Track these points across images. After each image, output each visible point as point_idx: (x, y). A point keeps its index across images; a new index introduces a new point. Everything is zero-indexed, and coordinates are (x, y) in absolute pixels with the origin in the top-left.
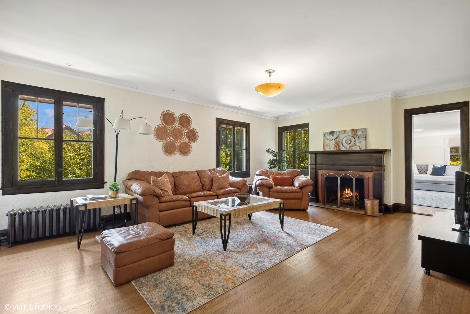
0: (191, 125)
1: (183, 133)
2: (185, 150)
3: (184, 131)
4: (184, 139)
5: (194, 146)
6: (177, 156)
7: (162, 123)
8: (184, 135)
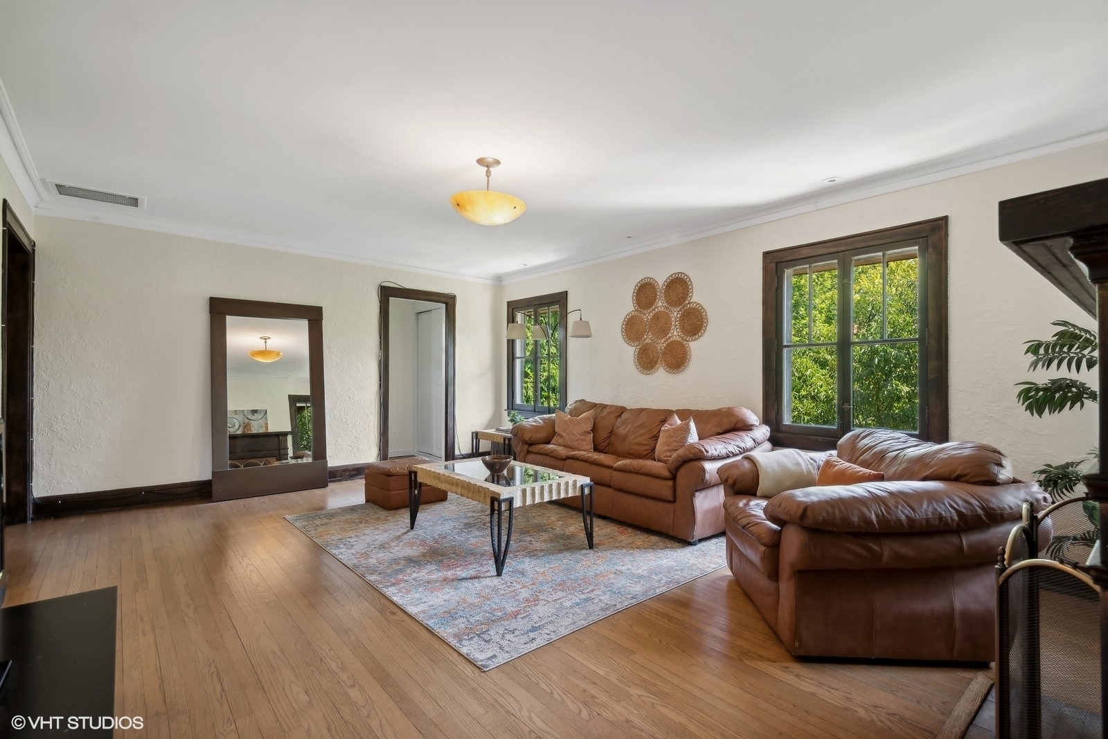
0: (691, 297)
1: (673, 319)
2: (677, 360)
3: (675, 314)
4: (675, 334)
5: (696, 347)
6: (661, 374)
7: (635, 307)
8: (673, 323)
